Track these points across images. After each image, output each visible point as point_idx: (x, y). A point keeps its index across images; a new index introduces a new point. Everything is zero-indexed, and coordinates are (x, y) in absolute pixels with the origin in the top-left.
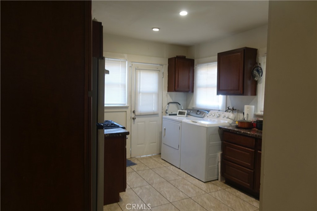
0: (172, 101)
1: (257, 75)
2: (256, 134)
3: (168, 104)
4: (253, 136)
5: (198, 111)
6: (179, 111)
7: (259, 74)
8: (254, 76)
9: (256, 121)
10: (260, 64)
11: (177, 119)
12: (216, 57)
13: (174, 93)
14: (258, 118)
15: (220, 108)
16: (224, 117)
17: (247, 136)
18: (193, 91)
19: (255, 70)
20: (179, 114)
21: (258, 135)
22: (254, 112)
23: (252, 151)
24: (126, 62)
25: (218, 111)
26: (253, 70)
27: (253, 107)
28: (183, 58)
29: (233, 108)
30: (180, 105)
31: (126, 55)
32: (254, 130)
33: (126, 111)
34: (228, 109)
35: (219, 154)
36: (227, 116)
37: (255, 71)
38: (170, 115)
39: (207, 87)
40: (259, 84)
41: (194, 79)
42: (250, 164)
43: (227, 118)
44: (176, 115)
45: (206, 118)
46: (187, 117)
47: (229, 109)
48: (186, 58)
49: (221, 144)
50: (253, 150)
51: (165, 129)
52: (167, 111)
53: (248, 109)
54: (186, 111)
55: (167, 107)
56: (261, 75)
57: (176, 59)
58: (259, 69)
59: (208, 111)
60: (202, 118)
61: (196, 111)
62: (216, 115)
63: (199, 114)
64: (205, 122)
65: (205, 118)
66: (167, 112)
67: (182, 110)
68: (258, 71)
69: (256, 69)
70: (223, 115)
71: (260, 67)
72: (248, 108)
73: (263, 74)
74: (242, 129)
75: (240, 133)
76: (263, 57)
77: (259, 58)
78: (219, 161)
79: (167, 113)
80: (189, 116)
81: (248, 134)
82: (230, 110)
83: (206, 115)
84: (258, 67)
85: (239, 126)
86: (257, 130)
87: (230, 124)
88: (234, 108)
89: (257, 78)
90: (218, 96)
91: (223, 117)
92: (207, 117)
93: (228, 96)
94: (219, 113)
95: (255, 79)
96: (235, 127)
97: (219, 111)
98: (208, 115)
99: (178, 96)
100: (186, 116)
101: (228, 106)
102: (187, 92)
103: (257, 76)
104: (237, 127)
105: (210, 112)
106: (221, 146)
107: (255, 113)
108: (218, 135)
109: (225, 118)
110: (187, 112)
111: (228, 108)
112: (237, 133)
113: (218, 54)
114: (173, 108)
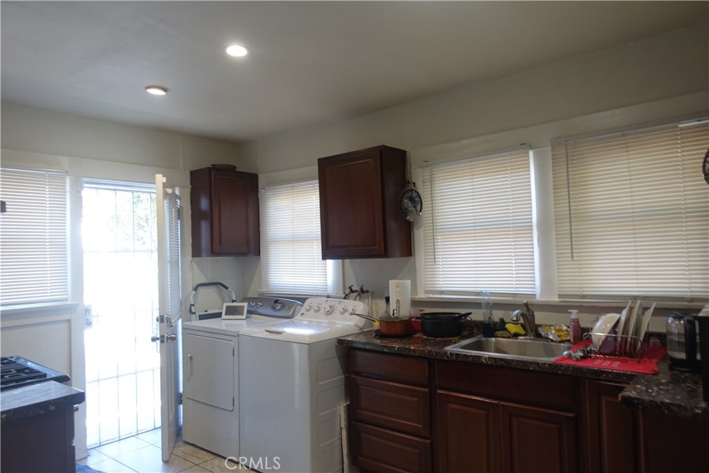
0: (204, 281)
1: (412, 208)
2: (429, 348)
3: (196, 289)
4: (422, 355)
5: (276, 301)
6: (226, 305)
7: (415, 207)
8: (405, 212)
9: (419, 316)
10: (414, 183)
11: (224, 328)
12: (315, 169)
13: (208, 261)
14: (421, 309)
15: (330, 291)
16: (345, 311)
17: (411, 356)
18: (258, 253)
19: (406, 199)
20: (226, 314)
21: (436, 352)
22: (411, 295)
23: (423, 392)
24: (64, 179)
25: (326, 299)
26: (402, 198)
27: (408, 282)
28: (231, 169)
29: (362, 289)
30: (227, 288)
31: (64, 160)
32: (418, 337)
33: (69, 320)
34: (350, 293)
35: (341, 409)
36: (351, 311)
37: (406, 201)
38: (202, 317)
39: (294, 240)
40: (417, 229)
41: (260, 222)
42: (420, 426)
43: (351, 314)
44: (218, 315)
45: (298, 317)
46: (249, 320)
47: (352, 291)
48: (237, 170)
49: (343, 382)
50: (427, 390)
51: (191, 358)
52: (193, 307)
53: (398, 290)
54: (245, 305)
55: (192, 297)
56: (419, 210)
57: (213, 172)
58: (414, 194)
59: (303, 299)
60: (288, 320)
61: (273, 303)
62: (322, 309)
63: (279, 310)
64: (301, 330)
65: (295, 318)
66: (193, 311)
67: (233, 301)
68: (412, 199)
69: (407, 195)
70: (339, 308)
71: (416, 192)
72: (397, 287)
73: (423, 206)
74: (394, 340)
75: (391, 351)
76: (421, 169)
77: (412, 170)
78: (343, 426)
79: (194, 313)
80: (253, 315)
81: (409, 350)
82: (355, 294)
83: (300, 311)
84: (412, 190)
85: (384, 331)
86: (425, 337)
87: (361, 329)
88: (364, 289)
89: (412, 217)
90: (323, 262)
91: (342, 313)
92: (302, 314)
93: (347, 261)
94: (331, 302)
95: (408, 218)
96: (374, 334)
97: (328, 297)
98: (303, 310)
99: (222, 268)
100: (247, 318)
101: (348, 286)
102: (244, 254)
103: (412, 212)
104: (379, 334)
105: (307, 302)
106: (343, 387)
107: (414, 296)
108: (337, 359)
109: (346, 314)
110: (249, 305)
111: (350, 288)
112: (385, 350)
113: (319, 160)
114: (209, 299)
